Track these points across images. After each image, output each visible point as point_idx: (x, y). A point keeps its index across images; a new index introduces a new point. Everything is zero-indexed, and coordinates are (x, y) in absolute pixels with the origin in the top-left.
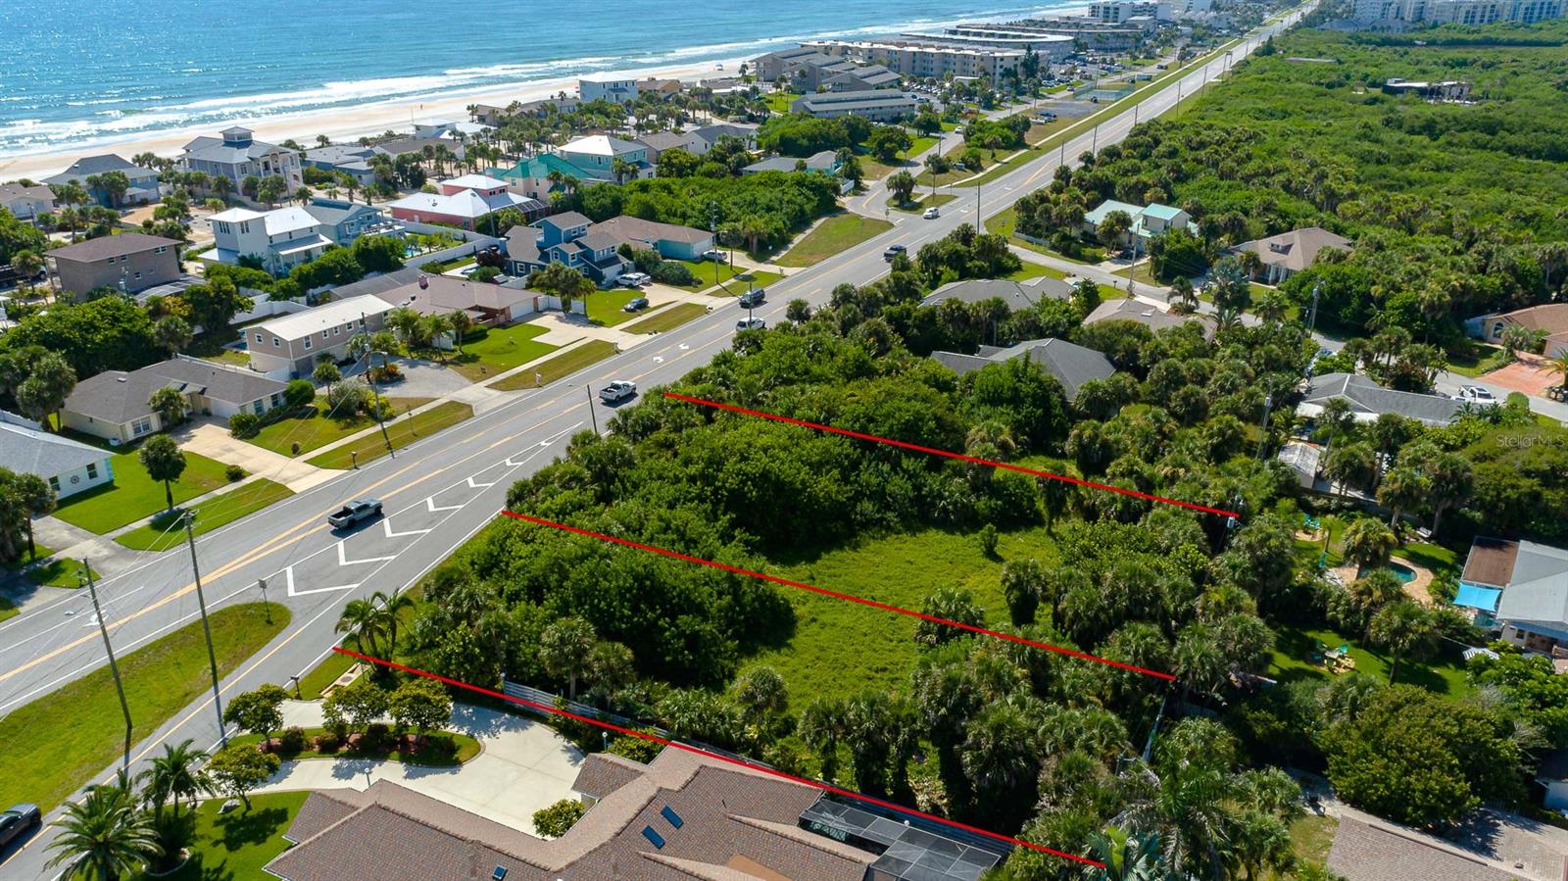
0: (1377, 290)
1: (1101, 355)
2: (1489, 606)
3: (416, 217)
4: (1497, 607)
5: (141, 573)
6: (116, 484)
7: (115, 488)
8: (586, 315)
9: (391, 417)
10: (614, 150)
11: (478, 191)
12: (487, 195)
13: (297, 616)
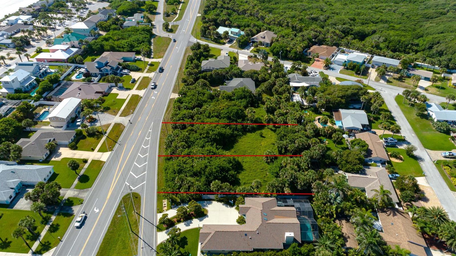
0: (288, 49)
1: (250, 79)
2: (341, 125)
3: (46, 60)
4: (342, 124)
5: (92, 195)
6: (57, 173)
7: (58, 174)
8: (123, 87)
9: (106, 133)
10: (88, 27)
11: (63, 50)
12: (65, 51)
13: (140, 194)
